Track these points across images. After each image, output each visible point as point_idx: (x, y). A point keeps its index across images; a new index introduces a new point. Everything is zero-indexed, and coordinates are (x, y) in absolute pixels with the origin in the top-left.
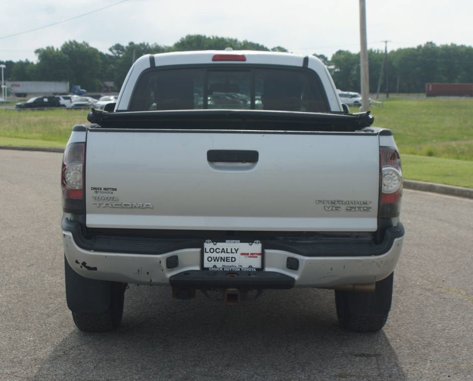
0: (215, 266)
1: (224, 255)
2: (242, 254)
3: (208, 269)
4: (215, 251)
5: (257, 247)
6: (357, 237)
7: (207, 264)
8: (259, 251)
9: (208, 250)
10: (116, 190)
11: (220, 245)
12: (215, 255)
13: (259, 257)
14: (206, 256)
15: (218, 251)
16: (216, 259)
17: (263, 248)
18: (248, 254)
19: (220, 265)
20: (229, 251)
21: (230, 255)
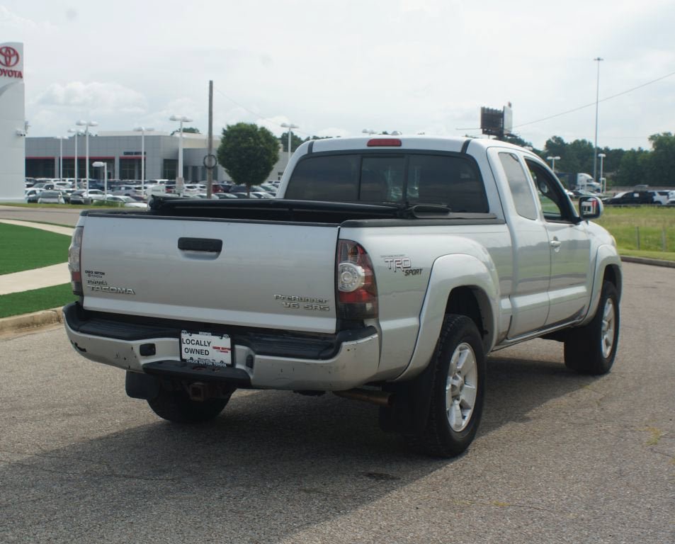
0: (191, 358)
1: (198, 347)
2: (215, 348)
3: (185, 360)
4: (190, 342)
5: (226, 342)
6: (325, 338)
7: (186, 356)
8: (229, 346)
9: (184, 341)
10: (103, 274)
11: (195, 337)
12: (190, 346)
13: (230, 352)
14: (184, 346)
15: (193, 342)
16: (192, 351)
17: (233, 344)
18: (219, 348)
19: (196, 357)
20: (203, 343)
21: (205, 348)
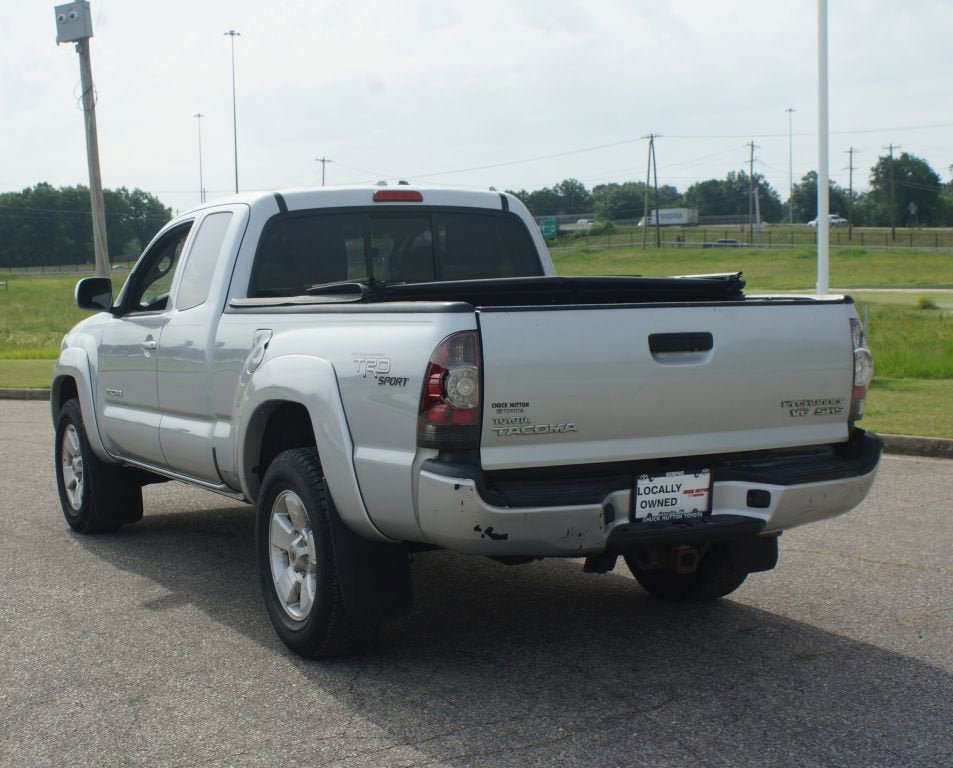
0: (650, 515)
1: (662, 496)
2: (686, 492)
3: (641, 520)
4: (652, 490)
5: (702, 480)
7: (640, 513)
8: (706, 486)
9: (642, 491)
10: (527, 405)
11: (659, 481)
12: (651, 497)
13: (706, 494)
14: (639, 499)
15: (655, 490)
16: (652, 504)
17: (713, 480)
18: (692, 491)
19: (656, 511)
20: (669, 489)
21: (670, 495)
